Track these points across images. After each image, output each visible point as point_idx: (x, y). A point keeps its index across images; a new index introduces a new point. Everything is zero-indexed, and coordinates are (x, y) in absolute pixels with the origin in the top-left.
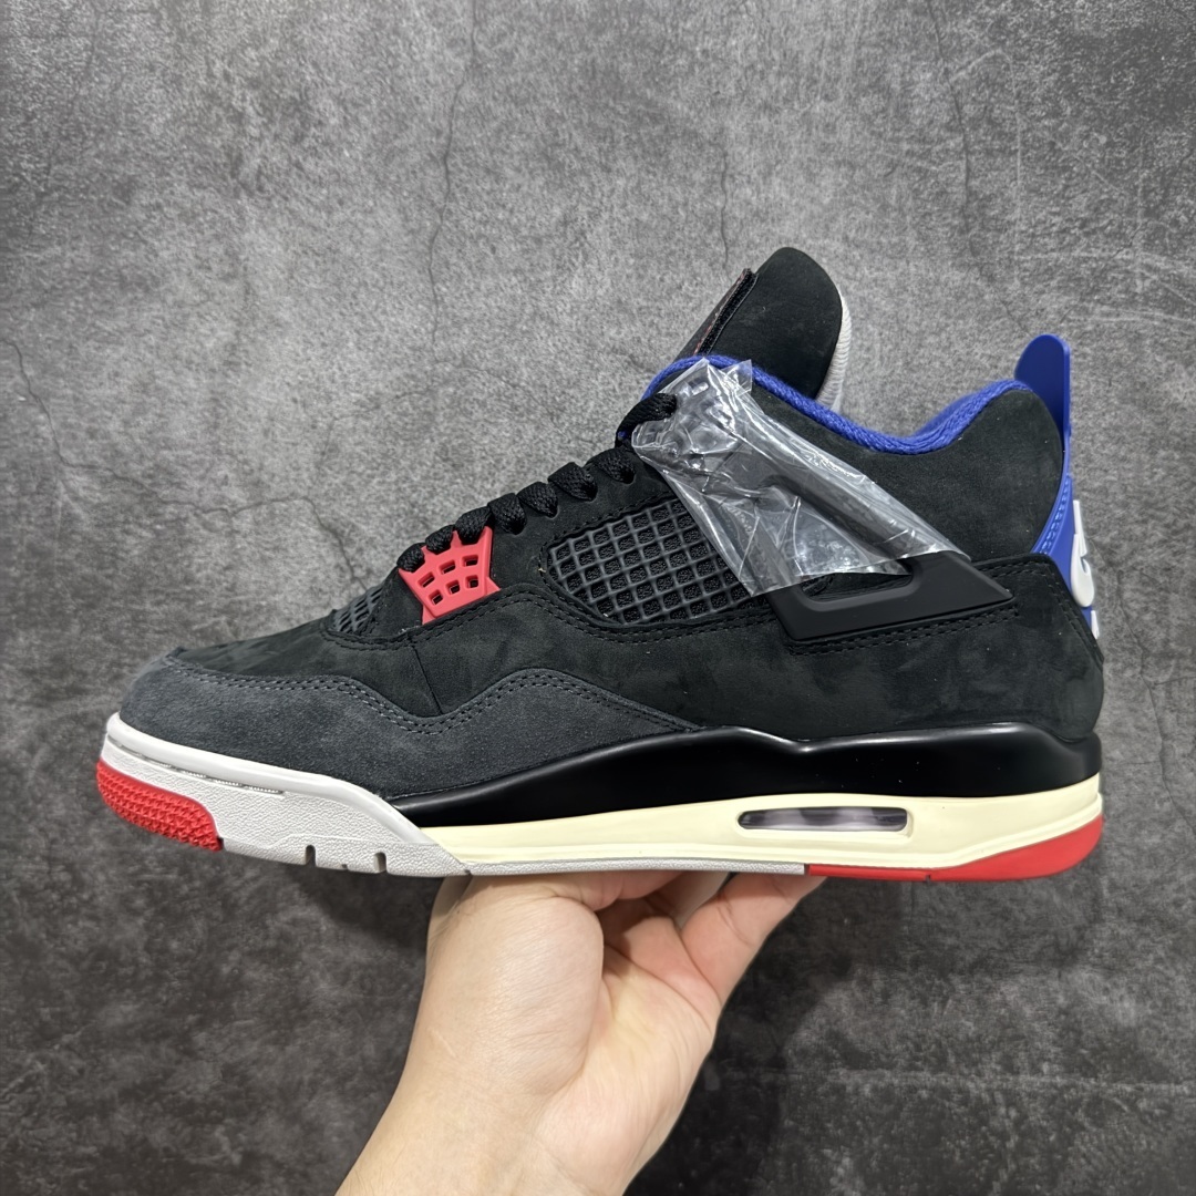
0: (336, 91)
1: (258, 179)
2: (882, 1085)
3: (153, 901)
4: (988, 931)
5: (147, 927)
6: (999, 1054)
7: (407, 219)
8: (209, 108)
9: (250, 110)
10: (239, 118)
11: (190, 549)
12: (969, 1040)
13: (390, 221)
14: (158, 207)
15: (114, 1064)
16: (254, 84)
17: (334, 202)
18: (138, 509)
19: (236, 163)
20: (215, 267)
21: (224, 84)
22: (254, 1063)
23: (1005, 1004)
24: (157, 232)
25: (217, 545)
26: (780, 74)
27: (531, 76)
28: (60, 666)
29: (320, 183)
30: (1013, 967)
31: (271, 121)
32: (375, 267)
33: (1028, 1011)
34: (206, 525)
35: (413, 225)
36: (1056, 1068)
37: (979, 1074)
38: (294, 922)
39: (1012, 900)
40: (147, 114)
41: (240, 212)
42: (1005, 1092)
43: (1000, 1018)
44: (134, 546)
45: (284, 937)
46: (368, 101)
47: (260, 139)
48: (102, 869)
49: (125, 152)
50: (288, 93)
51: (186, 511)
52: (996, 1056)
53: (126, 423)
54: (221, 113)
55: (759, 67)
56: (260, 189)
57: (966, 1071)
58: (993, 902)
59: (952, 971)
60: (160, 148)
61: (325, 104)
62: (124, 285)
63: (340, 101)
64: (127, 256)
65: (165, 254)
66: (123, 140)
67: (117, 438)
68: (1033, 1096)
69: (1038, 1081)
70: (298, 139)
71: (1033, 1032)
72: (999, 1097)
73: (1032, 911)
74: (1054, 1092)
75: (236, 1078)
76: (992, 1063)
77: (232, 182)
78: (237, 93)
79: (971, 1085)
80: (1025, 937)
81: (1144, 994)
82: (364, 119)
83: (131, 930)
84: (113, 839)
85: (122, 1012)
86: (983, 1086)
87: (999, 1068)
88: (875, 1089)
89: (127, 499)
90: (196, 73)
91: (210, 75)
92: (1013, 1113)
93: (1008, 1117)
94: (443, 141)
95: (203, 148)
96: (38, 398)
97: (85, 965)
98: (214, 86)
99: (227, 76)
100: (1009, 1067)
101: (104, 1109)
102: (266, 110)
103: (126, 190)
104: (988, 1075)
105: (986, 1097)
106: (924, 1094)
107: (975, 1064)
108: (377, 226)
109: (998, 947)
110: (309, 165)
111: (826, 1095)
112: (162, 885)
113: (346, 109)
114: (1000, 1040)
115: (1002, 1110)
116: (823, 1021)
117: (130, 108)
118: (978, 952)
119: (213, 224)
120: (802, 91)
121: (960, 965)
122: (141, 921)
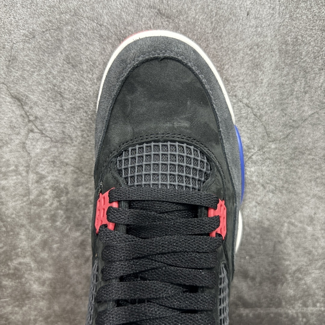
2: (257, 313)
4: (302, 259)
6: (302, 301)
12: (291, 297)
22: (10, 314)
23: (306, 284)
30: (310, 271)
33: (314, 286)
36: (322, 305)
37: (294, 308)
38: (20, 264)
39: (313, 247)
42: (302, 313)
43: (303, 289)
45: (16, 269)
52: (300, 301)
57: (288, 307)
58: (305, 248)
59: (287, 273)
68: (312, 314)
69: (314, 309)
71: (315, 293)
72: (300, 315)
73: (320, 251)
74: (320, 312)
75: (4, 319)
76: (298, 304)
79: (290, 312)
80: (317, 260)
86: (294, 311)
87: (301, 305)
88: (254, 315)
92: (304, 320)
93: (302, 321)
100: (305, 305)
104: (297, 308)
105: (295, 315)
106: (272, 315)
107: (292, 304)
109: (305, 264)
111: (235, 317)
114: (303, 296)
115: (301, 319)
116: (235, 292)
118: (297, 266)
121: (290, 271)
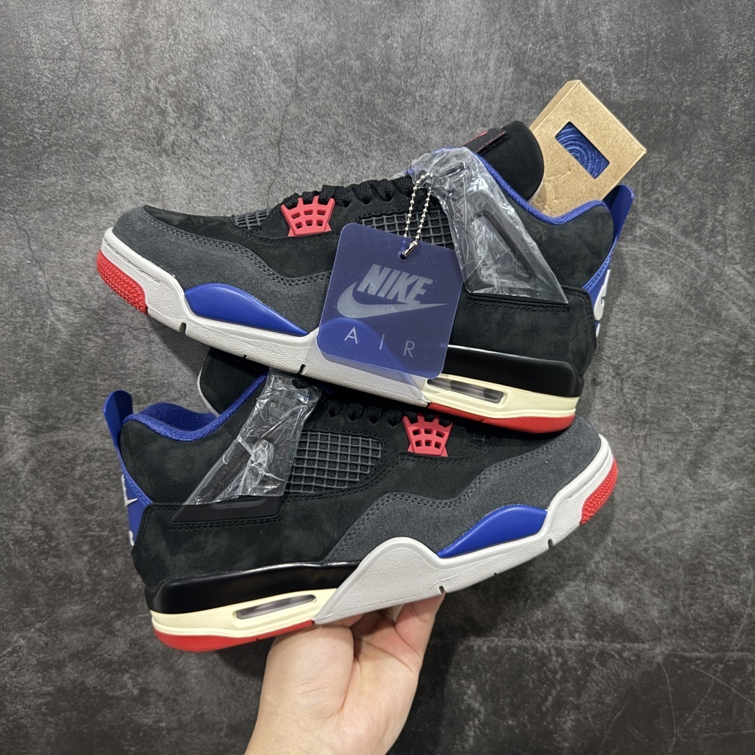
0: (219, 102)
1: (173, 147)
2: (493, 645)
3: (93, 547)
4: (550, 563)
5: (89, 562)
6: (554, 628)
7: (256, 175)
8: (146, 106)
9: (170, 109)
10: (163, 113)
11: (125, 350)
12: (538, 621)
13: (247, 176)
14: (114, 159)
15: (66, 639)
16: (172, 95)
17: (215, 163)
18: (95, 327)
19: (161, 137)
20: (146, 194)
21: (156, 94)
22: (149, 638)
23: (557, 602)
24: (113, 172)
25: (140, 349)
26: (460, 111)
27: (327, 102)
28: (44, 413)
29: (208, 152)
30: (562, 582)
31: (181, 116)
32: (237, 200)
33: (569, 606)
34: (135, 337)
35: (259, 179)
36: (583, 636)
37: (543, 640)
40: (110, 107)
41: (161, 165)
42: (556, 649)
43: (555, 610)
44: (92, 347)
46: (237, 109)
47: (175, 125)
48: (64, 529)
49: (96, 127)
50: (192, 101)
51: (124, 329)
52: (552, 630)
53: (90, 278)
54: (153, 109)
55: (449, 106)
56: (174, 153)
57: (536, 638)
59: (531, 584)
60: (117, 126)
61: (212, 109)
62: (92, 201)
63: (221, 108)
64: (95, 185)
65: (116, 185)
66: (95, 120)
67: (84, 287)
68: (570, 651)
69: (573, 643)
70: (196, 127)
71: (572, 617)
72: (553, 652)
73: (573, 553)
74: (581, 648)
75: (137, 647)
76: (550, 634)
77: (158, 148)
78: (162, 99)
79: (538, 645)
80: (569, 567)
81: (628, 597)
82: (234, 119)
83: (80, 564)
84: (71, 512)
85: (72, 610)
86: (545, 645)
87: (553, 636)
88: (489, 648)
89: (89, 321)
90: (139, 86)
91: (148, 88)
92: (560, 660)
93: (557, 662)
94: (278, 134)
95: (141, 128)
96: (38, 262)
97: (51, 583)
98: (150, 94)
99: (157, 89)
100: (559, 635)
101: (59, 666)
102: (179, 109)
103: (96, 149)
104: (548, 640)
105: (546, 652)
106: (514, 650)
107: (541, 634)
108: (239, 178)
109: (554, 572)
110: (202, 142)
111: (463, 651)
112: (99, 538)
113: (224, 112)
114: (555, 621)
115: (554, 659)
116: (463, 611)
117: (100, 103)
118: (544, 574)
119: (146, 170)
120: (471, 120)
121: (535, 581)
122: (86, 558)
